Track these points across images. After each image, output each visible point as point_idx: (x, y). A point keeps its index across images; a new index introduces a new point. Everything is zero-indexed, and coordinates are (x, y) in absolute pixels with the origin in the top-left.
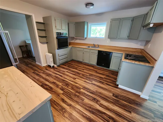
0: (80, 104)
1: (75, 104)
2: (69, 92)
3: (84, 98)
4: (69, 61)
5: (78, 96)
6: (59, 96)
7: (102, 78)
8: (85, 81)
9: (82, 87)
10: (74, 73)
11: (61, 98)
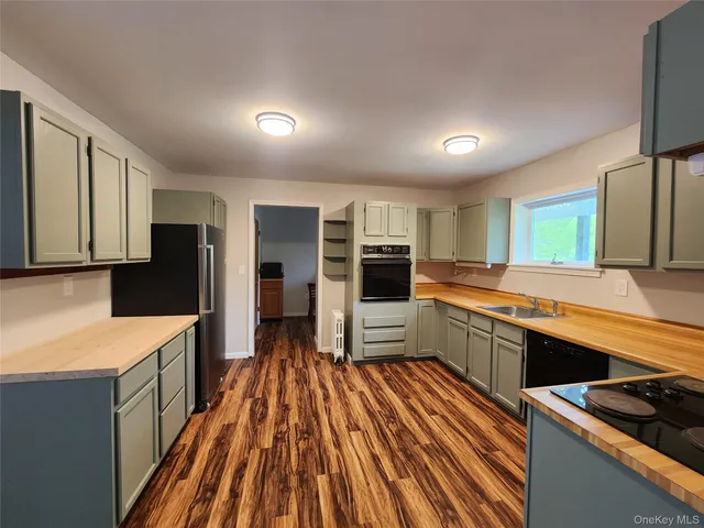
0: (259, 515)
1: (250, 502)
2: (280, 457)
3: (294, 508)
4: (412, 359)
5: (285, 489)
6: (250, 448)
7: (482, 493)
8: (375, 458)
9: (335, 470)
10: (376, 407)
11: (247, 459)
